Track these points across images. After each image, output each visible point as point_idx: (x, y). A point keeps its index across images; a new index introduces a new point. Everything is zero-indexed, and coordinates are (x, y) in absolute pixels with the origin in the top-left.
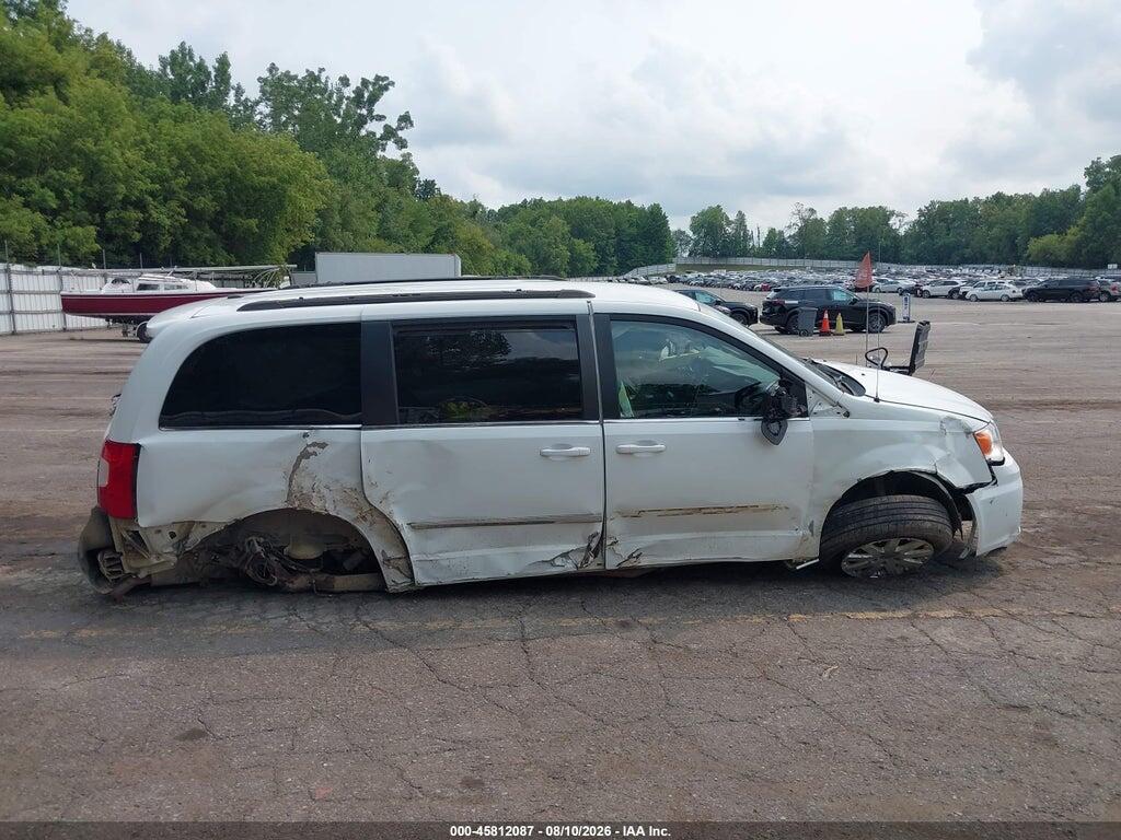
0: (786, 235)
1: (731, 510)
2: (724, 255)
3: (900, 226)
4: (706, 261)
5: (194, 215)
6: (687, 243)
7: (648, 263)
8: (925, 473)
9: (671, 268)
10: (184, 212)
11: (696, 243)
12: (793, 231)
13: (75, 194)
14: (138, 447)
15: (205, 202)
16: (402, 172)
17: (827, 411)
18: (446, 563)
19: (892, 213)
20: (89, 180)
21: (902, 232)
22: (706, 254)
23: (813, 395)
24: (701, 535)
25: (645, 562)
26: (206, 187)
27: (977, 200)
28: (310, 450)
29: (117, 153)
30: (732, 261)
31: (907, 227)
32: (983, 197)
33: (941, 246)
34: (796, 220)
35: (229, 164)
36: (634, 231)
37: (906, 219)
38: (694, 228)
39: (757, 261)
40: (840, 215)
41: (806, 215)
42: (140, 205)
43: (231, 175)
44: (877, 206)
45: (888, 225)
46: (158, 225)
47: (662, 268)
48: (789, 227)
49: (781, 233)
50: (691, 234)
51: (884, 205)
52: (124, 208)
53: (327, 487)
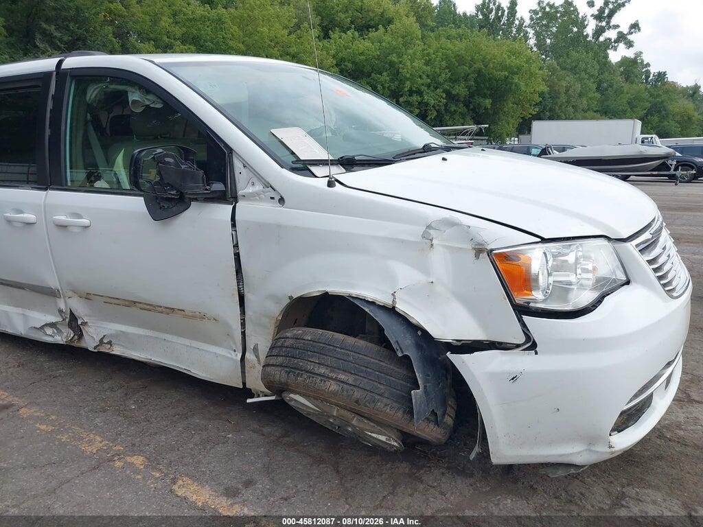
5: (450, 97)
8: (373, 303)
10: (444, 96)
13: (384, 88)
15: (460, 90)
16: (632, 67)
17: (257, 194)
20: (392, 81)
23: (244, 171)
24: (155, 334)
25: (117, 351)
26: (462, 80)
29: (408, 63)
35: (479, 65)
42: (419, 93)
43: (479, 72)
46: (427, 104)
52: (411, 95)
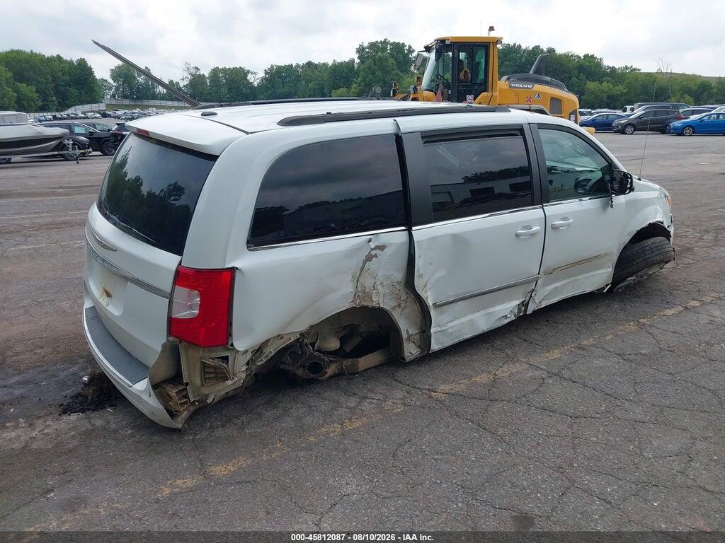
0: (181, 85)
1: (587, 260)
2: (138, 98)
3: (255, 79)
4: (126, 102)
6: (110, 89)
7: (82, 102)
9: (102, 107)
11: (117, 89)
12: (186, 82)
14: (233, 270)
18: (450, 331)
19: (249, 72)
21: (256, 84)
22: (125, 97)
25: (544, 304)
27: (298, 65)
28: (373, 253)
30: (146, 102)
31: (258, 81)
32: (301, 64)
33: (280, 94)
34: (186, 74)
36: (67, 78)
37: (258, 76)
38: (113, 77)
39: (163, 103)
40: (215, 72)
41: (193, 71)
44: (238, 67)
45: (246, 79)
47: (95, 107)
48: (183, 79)
49: (178, 83)
50: (112, 82)
51: (243, 66)
53: (381, 284)
